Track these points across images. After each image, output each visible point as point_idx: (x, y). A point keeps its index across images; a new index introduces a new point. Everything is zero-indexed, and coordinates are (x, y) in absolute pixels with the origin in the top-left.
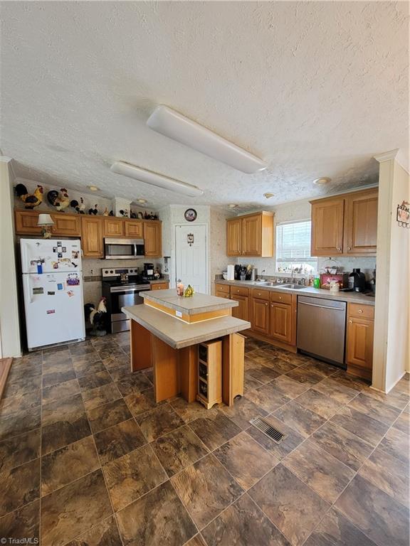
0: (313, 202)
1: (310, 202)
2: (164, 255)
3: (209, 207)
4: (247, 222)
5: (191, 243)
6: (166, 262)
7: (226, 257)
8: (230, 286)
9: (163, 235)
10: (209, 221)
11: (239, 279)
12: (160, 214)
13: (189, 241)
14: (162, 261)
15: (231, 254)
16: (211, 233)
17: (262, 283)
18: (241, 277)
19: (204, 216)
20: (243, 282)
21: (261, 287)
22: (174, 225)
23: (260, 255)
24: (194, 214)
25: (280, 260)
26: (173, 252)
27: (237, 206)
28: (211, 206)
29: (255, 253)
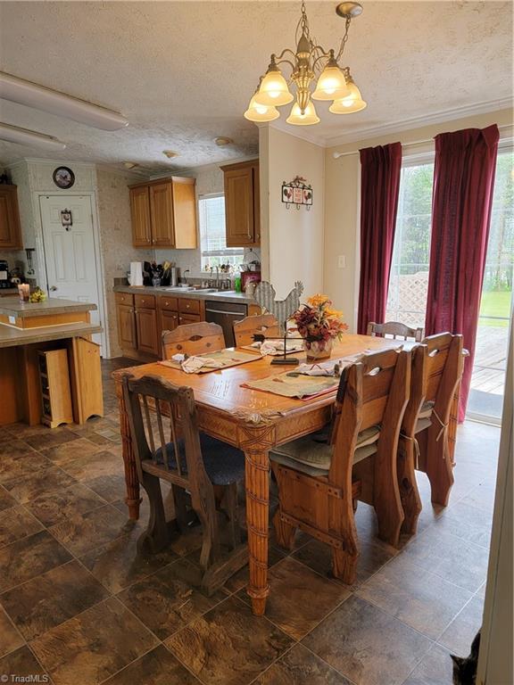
0: (225, 168)
1: (222, 168)
2: (26, 246)
3: (94, 165)
4: (155, 192)
5: (68, 225)
6: (29, 257)
7: (133, 250)
8: (134, 295)
9: (20, 209)
10: (95, 188)
11: (152, 285)
12: (13, 173)
13: (65, 221)
14: (23, 256)
15: (138, 245)
16: (101, 209)
17: (184, 289)
18: (154, 281)
19: (86, 180)
20: (158, 289)
21: (183, 294)
22: (36, 194)
23: (173, 246)
24: (69, 176)
25: (206, 254)
26: (39, 241)
27: (136, 165)
28: (97, 164)
29: (168, 243)
